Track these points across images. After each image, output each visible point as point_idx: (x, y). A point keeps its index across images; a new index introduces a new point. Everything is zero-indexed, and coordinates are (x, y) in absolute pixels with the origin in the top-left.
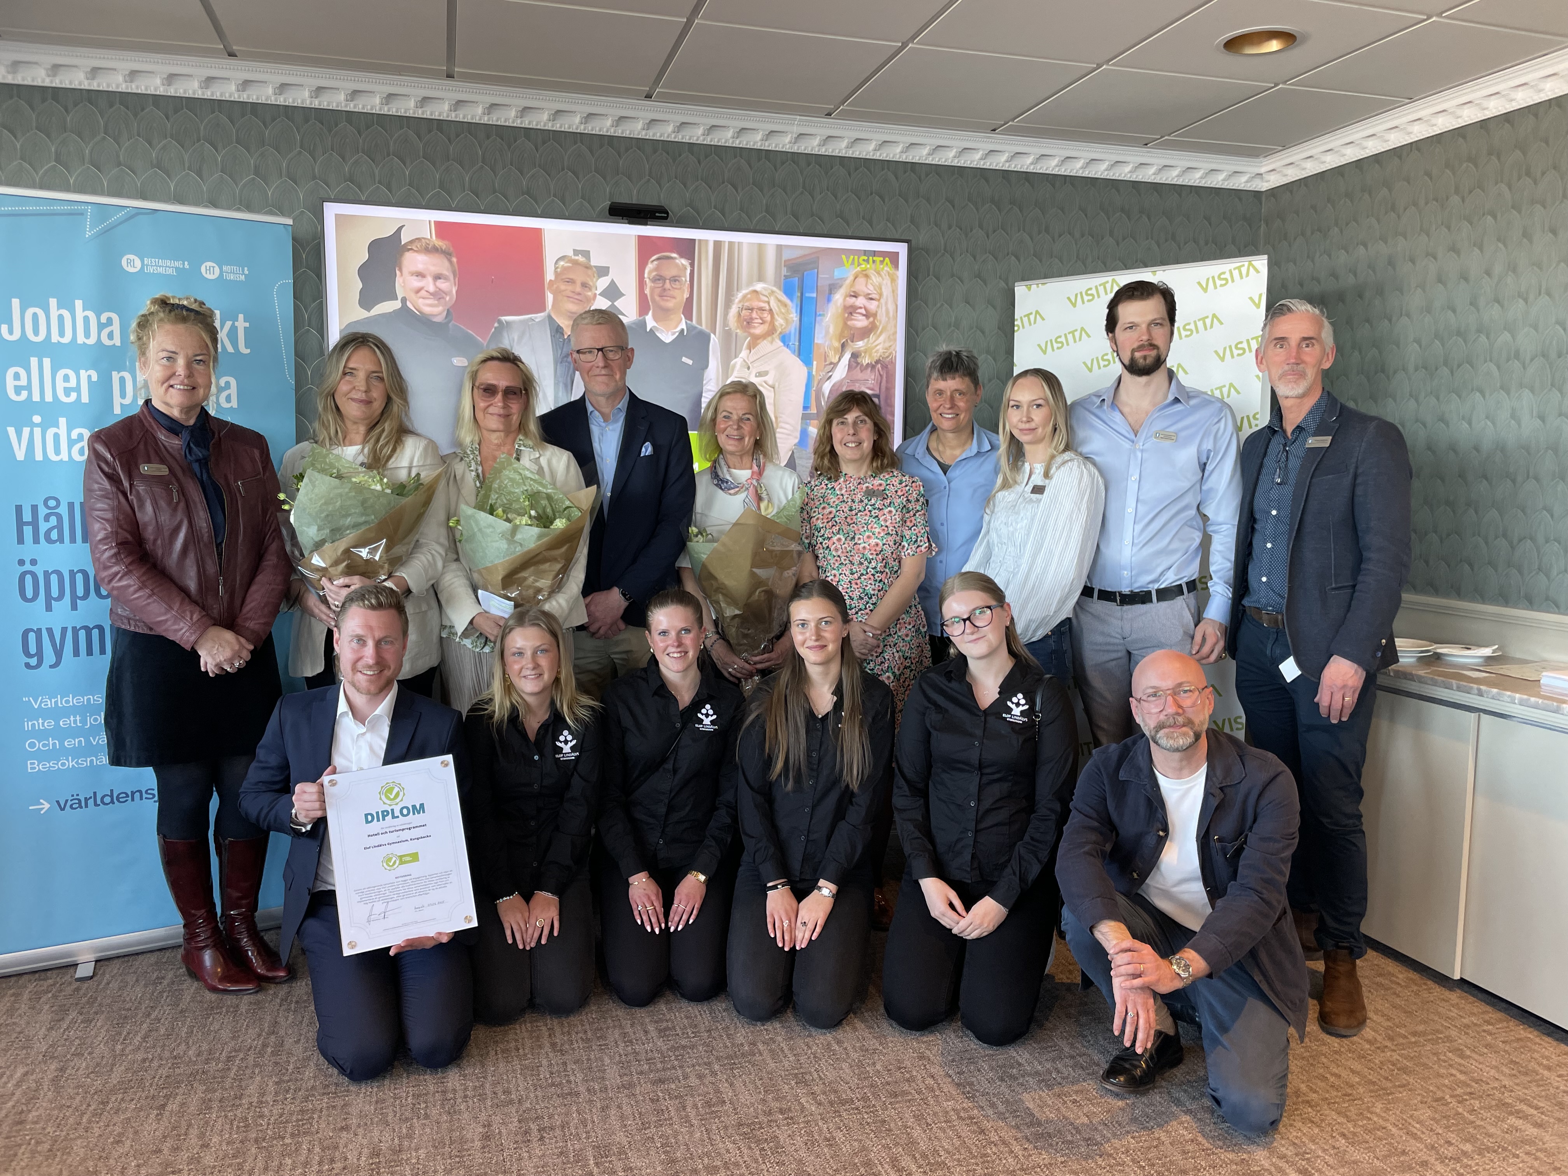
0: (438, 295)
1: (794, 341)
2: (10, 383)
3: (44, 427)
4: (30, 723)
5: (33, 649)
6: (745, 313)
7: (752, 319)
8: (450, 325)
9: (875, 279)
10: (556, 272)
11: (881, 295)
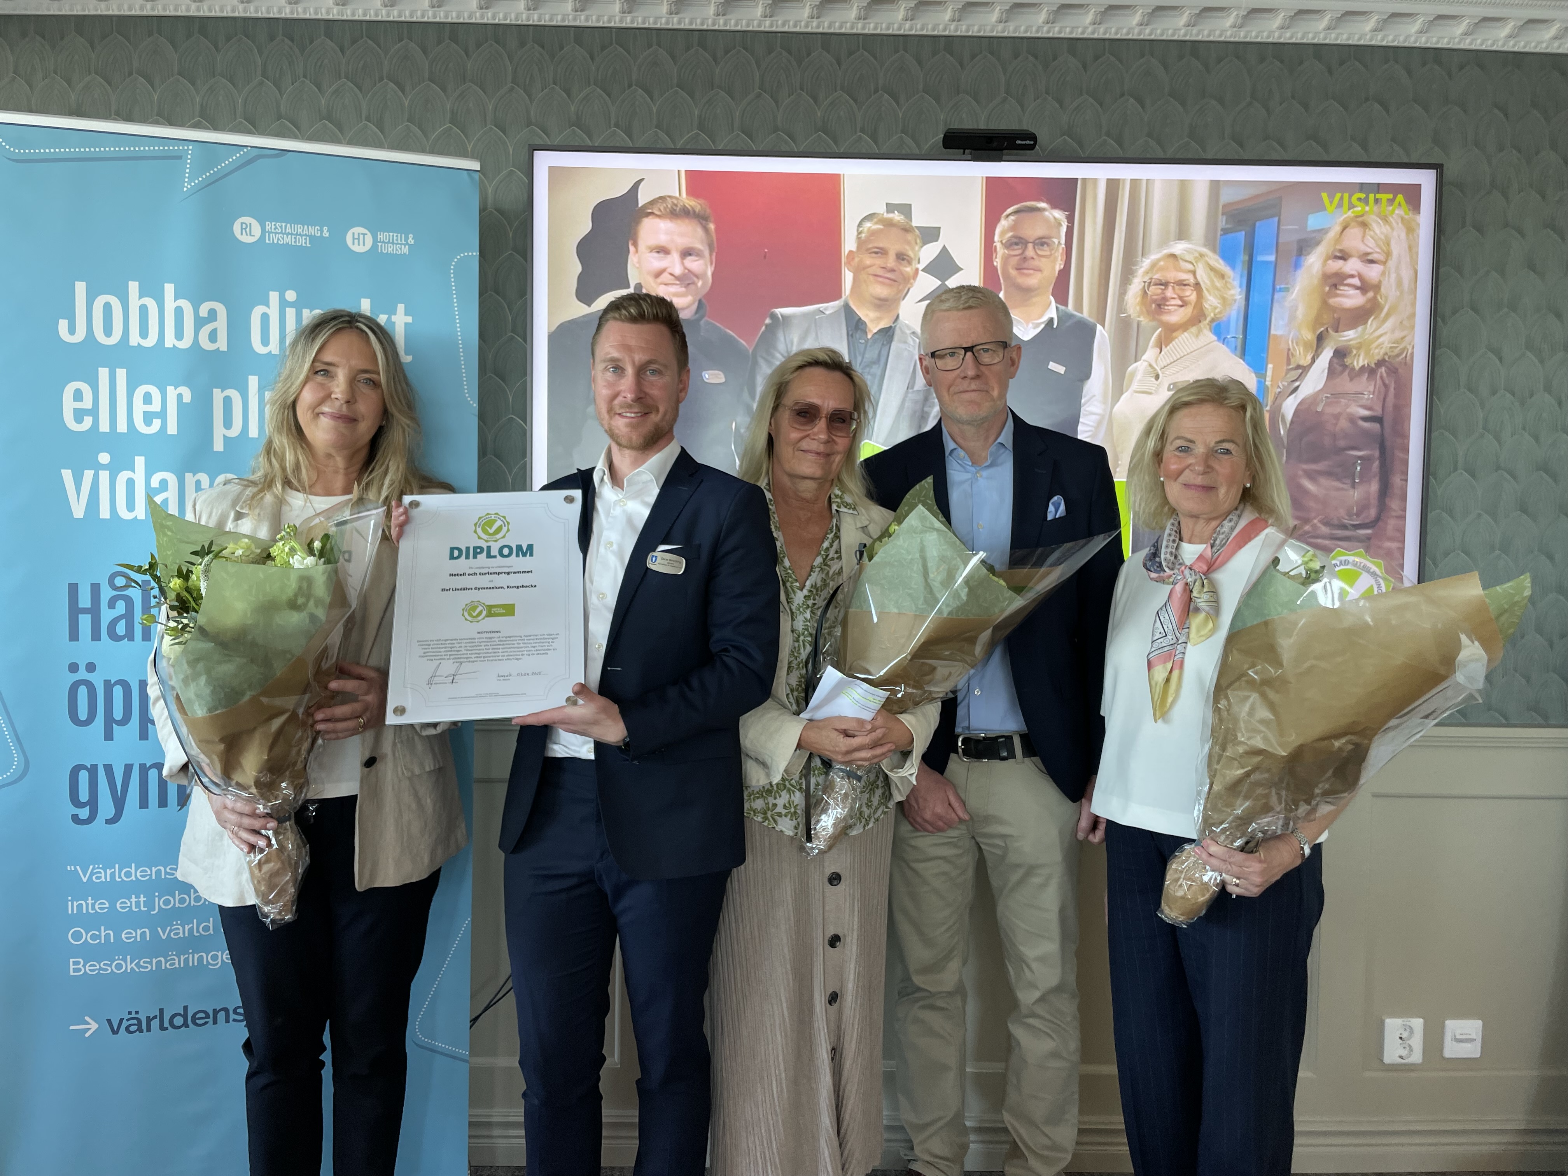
0: (686, 279)
1: (1235, 331)
2: (69, 405)
3: (114, 470)
4: (75, 904)
5: (84, 796)
6: (1154, 290)
7: (1165, 299)
8: (702, 322)
9: (1378, 229)
10: (858, 238)
11: (1388, 254)
